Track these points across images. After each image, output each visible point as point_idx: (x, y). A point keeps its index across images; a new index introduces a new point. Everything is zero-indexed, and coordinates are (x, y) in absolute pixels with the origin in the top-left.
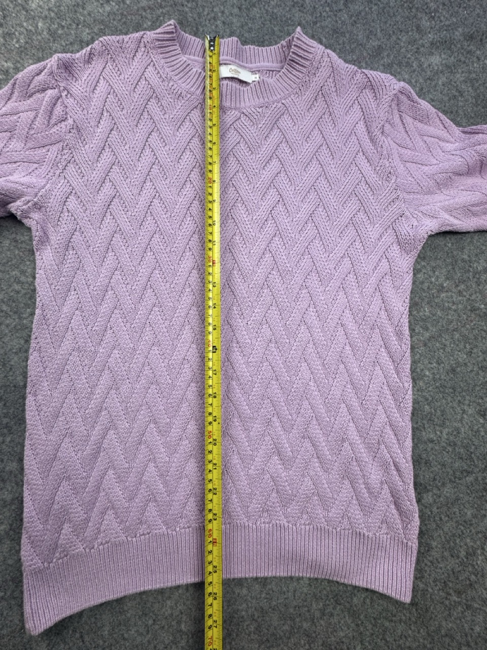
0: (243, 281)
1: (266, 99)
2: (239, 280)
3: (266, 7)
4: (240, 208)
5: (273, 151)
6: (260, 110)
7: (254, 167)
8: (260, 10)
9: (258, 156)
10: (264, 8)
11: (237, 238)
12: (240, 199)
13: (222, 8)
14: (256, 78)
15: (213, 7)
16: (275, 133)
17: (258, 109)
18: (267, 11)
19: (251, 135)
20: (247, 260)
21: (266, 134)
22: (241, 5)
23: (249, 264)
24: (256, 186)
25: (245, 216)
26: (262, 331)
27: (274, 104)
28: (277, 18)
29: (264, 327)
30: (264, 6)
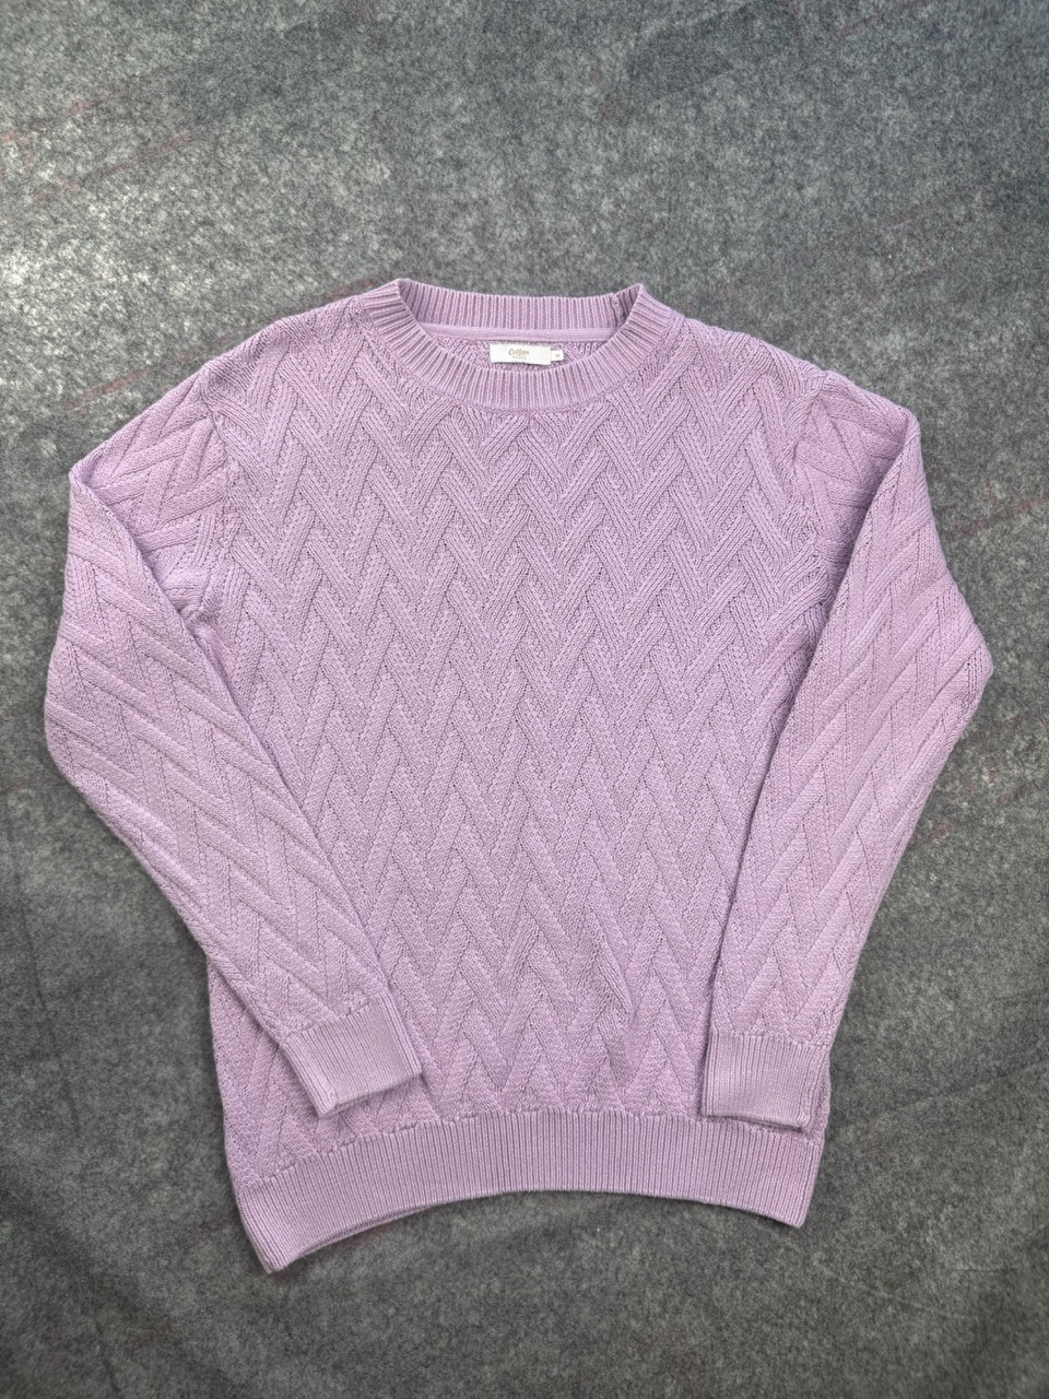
0: (541, 715)
1: (575, 400)
2: (535, 714)
3: (577, 266)
4: (533, 589)
5: (589, 486)
6: (564, 418)
7: (556, 516)
8: (567, 271)
9: (562, 496)
10: (574, 268)
11: (530, 641)
12: (531, 573)
13: (499, 273)
14: (558, 356)
15: (483, 272)
16: (592, 454)
17: (559, 414)
18: (579, 272)
19: (549, 460)
20: (548, 680)
21: (575, 457)
22: (533, 265)
23: (550, 686)
24: (560, 549)
25: (541, 603)
26: (575, 799)
27: (588, 405)
28: (596, 284)
29: (579, 791)
30: (575, 263)
